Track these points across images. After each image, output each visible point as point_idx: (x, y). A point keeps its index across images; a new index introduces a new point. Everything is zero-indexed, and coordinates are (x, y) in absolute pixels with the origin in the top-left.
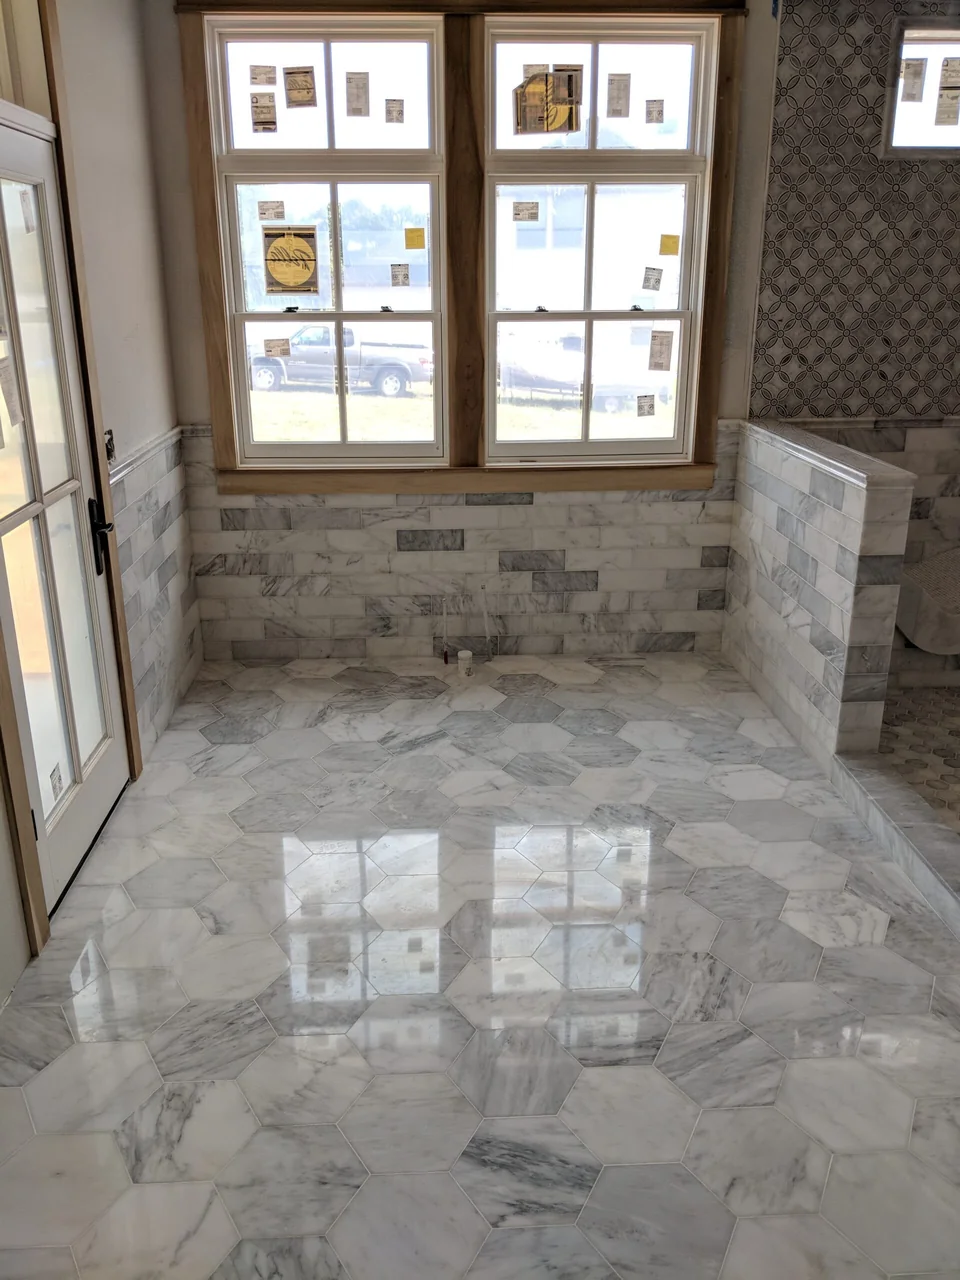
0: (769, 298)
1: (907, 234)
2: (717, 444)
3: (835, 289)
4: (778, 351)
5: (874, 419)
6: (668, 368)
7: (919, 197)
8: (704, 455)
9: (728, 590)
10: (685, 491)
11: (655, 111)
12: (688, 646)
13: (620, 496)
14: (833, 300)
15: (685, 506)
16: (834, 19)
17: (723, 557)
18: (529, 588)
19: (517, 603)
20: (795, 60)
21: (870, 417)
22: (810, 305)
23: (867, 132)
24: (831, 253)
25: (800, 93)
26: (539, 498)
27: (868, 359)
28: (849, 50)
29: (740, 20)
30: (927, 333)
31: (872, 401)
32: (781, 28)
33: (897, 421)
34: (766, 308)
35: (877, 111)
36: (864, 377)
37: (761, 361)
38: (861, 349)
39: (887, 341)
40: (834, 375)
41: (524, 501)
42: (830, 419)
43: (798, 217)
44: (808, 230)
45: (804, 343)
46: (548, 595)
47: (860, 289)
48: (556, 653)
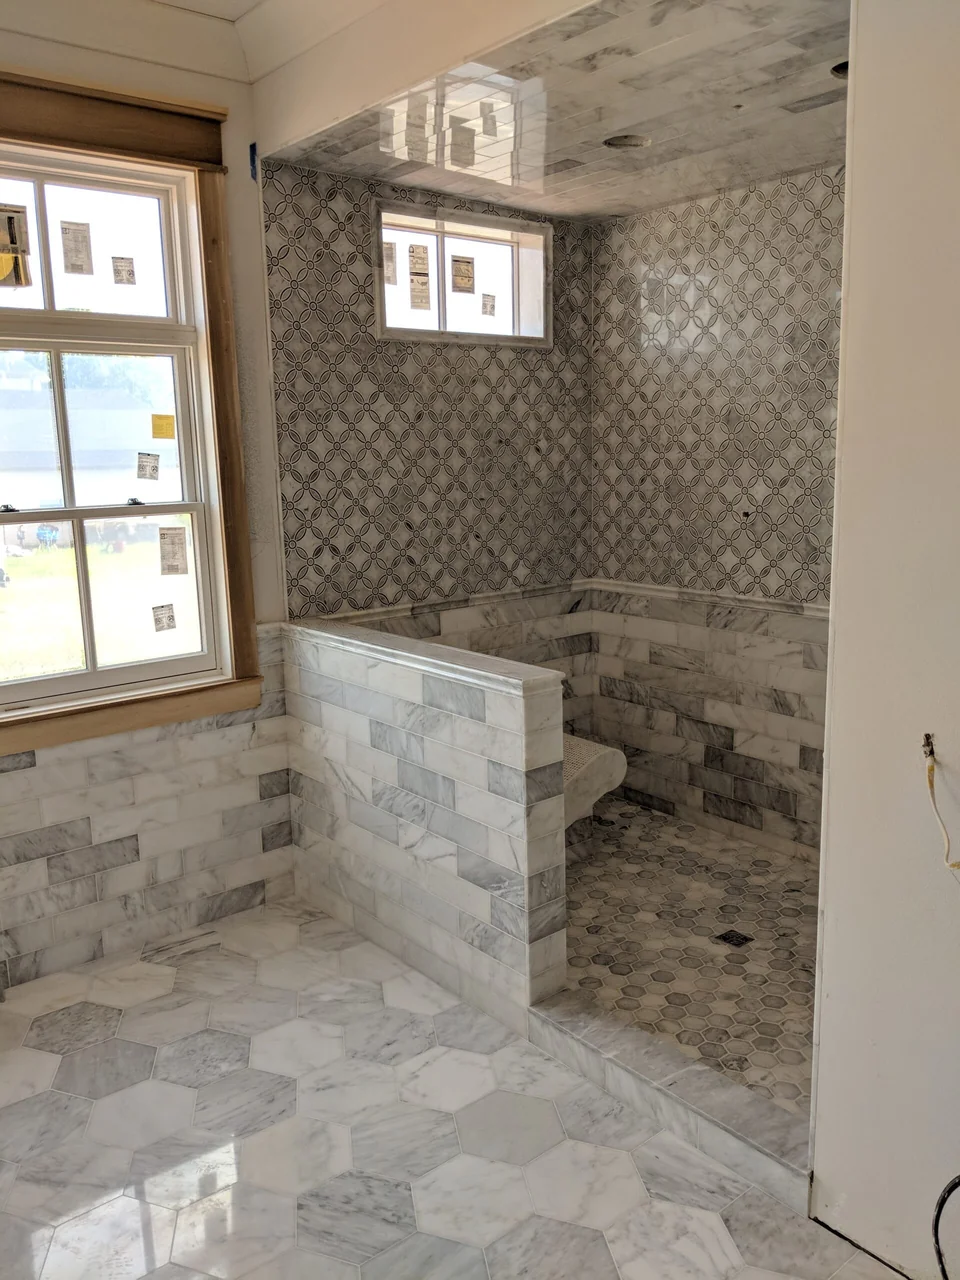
0: (291, 487)
1: (412, 417)
2: (259, 653)
3: (354, 474)
4: (309, 543)
5: (410, 606)
6: (185, 571)
7: (417, 378)
8: (246, 670)
9: (295, 819)
10: (231, 713)
11: (124, 271)
12: (259, 899)
13: (153, 733)
14: (354, 485)
15: (232, 732)
16: (315, 192)
17: (283, 783)
18: (44, 881)
19: (29, 906)
20: (282, 229)
21: (406, 604)
22: (334, 491)
23: (362, 310)
24: (345, 437)
25: (292, 264)
26: (41, 756)
27: (395, 545)
28: (333, 226)
29: (219, 177)
30: (443, 516)
31: (405, 588)
32: (263, 192)
33: (430, 606)
34: (289, 496)
35: (368, 290)
36: (395, 564)
37: (293, 555)
38: (388, 536)
39: (409, 526)
40: (367, 564)
41: (23, 764)
42: (371, 611)
43: (308, 397)
44: (320, 412)
45: (333, 532)
46: (73, 883)
47: (377, 473)
48: (94, 958)
